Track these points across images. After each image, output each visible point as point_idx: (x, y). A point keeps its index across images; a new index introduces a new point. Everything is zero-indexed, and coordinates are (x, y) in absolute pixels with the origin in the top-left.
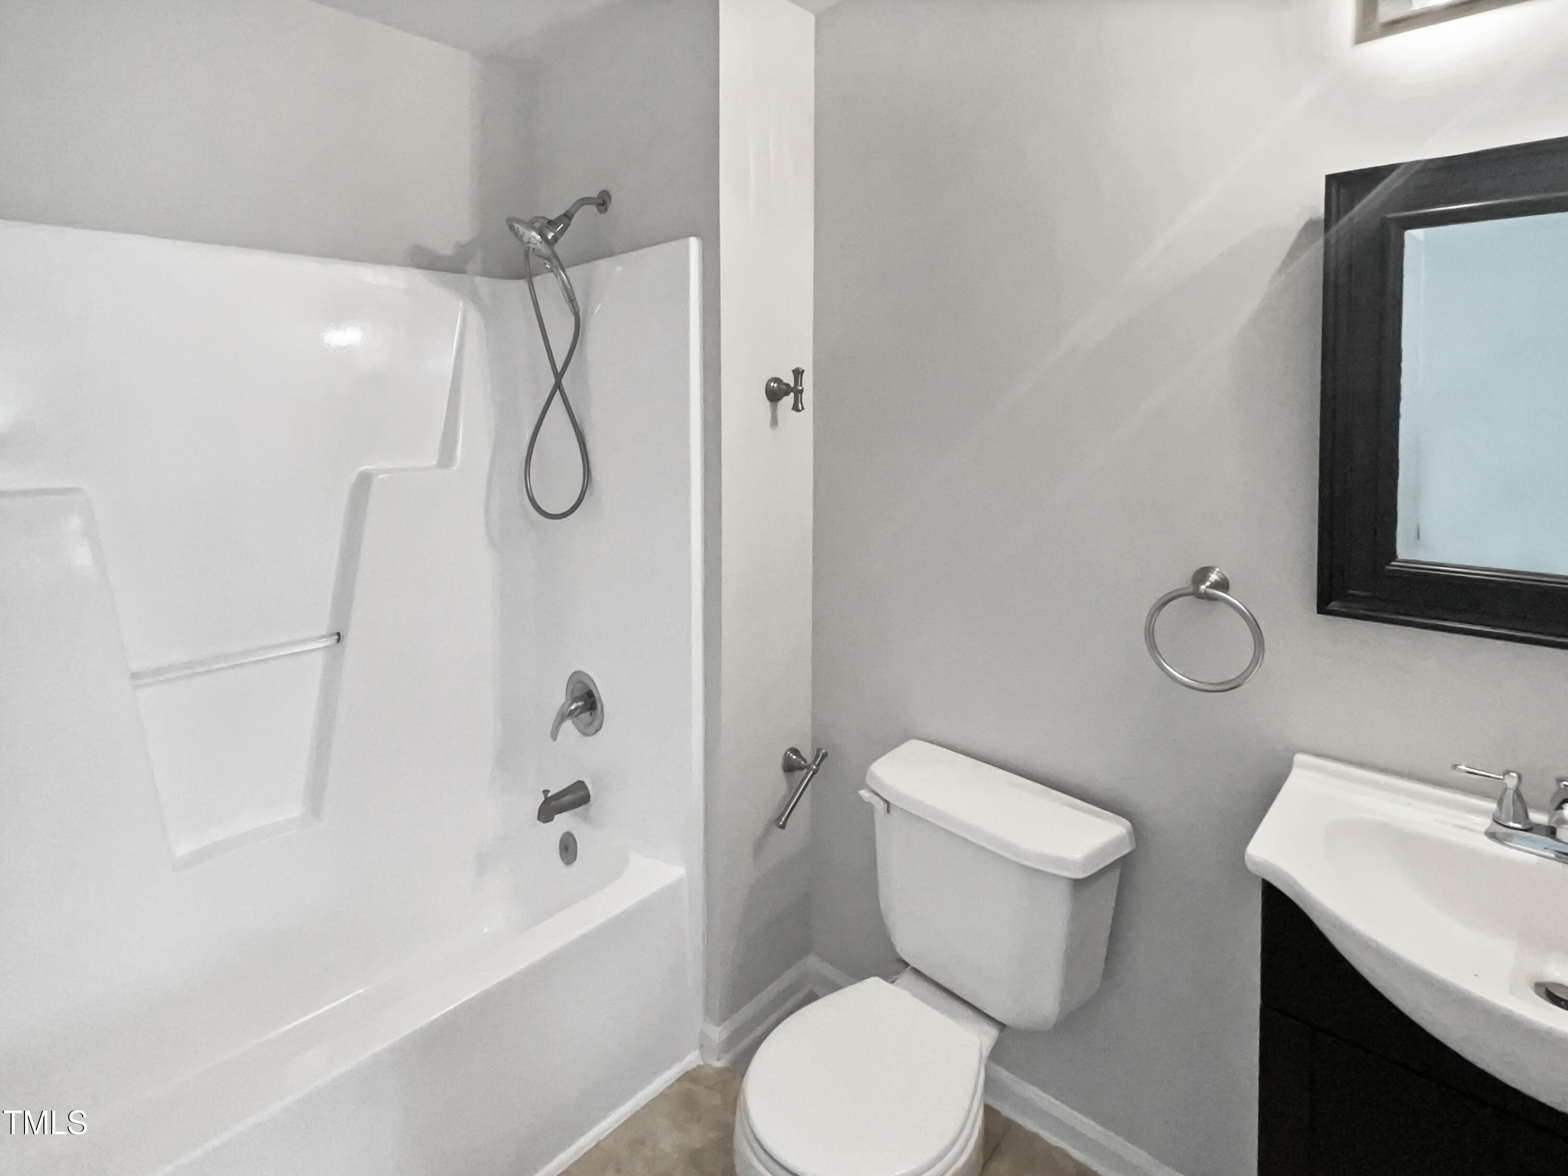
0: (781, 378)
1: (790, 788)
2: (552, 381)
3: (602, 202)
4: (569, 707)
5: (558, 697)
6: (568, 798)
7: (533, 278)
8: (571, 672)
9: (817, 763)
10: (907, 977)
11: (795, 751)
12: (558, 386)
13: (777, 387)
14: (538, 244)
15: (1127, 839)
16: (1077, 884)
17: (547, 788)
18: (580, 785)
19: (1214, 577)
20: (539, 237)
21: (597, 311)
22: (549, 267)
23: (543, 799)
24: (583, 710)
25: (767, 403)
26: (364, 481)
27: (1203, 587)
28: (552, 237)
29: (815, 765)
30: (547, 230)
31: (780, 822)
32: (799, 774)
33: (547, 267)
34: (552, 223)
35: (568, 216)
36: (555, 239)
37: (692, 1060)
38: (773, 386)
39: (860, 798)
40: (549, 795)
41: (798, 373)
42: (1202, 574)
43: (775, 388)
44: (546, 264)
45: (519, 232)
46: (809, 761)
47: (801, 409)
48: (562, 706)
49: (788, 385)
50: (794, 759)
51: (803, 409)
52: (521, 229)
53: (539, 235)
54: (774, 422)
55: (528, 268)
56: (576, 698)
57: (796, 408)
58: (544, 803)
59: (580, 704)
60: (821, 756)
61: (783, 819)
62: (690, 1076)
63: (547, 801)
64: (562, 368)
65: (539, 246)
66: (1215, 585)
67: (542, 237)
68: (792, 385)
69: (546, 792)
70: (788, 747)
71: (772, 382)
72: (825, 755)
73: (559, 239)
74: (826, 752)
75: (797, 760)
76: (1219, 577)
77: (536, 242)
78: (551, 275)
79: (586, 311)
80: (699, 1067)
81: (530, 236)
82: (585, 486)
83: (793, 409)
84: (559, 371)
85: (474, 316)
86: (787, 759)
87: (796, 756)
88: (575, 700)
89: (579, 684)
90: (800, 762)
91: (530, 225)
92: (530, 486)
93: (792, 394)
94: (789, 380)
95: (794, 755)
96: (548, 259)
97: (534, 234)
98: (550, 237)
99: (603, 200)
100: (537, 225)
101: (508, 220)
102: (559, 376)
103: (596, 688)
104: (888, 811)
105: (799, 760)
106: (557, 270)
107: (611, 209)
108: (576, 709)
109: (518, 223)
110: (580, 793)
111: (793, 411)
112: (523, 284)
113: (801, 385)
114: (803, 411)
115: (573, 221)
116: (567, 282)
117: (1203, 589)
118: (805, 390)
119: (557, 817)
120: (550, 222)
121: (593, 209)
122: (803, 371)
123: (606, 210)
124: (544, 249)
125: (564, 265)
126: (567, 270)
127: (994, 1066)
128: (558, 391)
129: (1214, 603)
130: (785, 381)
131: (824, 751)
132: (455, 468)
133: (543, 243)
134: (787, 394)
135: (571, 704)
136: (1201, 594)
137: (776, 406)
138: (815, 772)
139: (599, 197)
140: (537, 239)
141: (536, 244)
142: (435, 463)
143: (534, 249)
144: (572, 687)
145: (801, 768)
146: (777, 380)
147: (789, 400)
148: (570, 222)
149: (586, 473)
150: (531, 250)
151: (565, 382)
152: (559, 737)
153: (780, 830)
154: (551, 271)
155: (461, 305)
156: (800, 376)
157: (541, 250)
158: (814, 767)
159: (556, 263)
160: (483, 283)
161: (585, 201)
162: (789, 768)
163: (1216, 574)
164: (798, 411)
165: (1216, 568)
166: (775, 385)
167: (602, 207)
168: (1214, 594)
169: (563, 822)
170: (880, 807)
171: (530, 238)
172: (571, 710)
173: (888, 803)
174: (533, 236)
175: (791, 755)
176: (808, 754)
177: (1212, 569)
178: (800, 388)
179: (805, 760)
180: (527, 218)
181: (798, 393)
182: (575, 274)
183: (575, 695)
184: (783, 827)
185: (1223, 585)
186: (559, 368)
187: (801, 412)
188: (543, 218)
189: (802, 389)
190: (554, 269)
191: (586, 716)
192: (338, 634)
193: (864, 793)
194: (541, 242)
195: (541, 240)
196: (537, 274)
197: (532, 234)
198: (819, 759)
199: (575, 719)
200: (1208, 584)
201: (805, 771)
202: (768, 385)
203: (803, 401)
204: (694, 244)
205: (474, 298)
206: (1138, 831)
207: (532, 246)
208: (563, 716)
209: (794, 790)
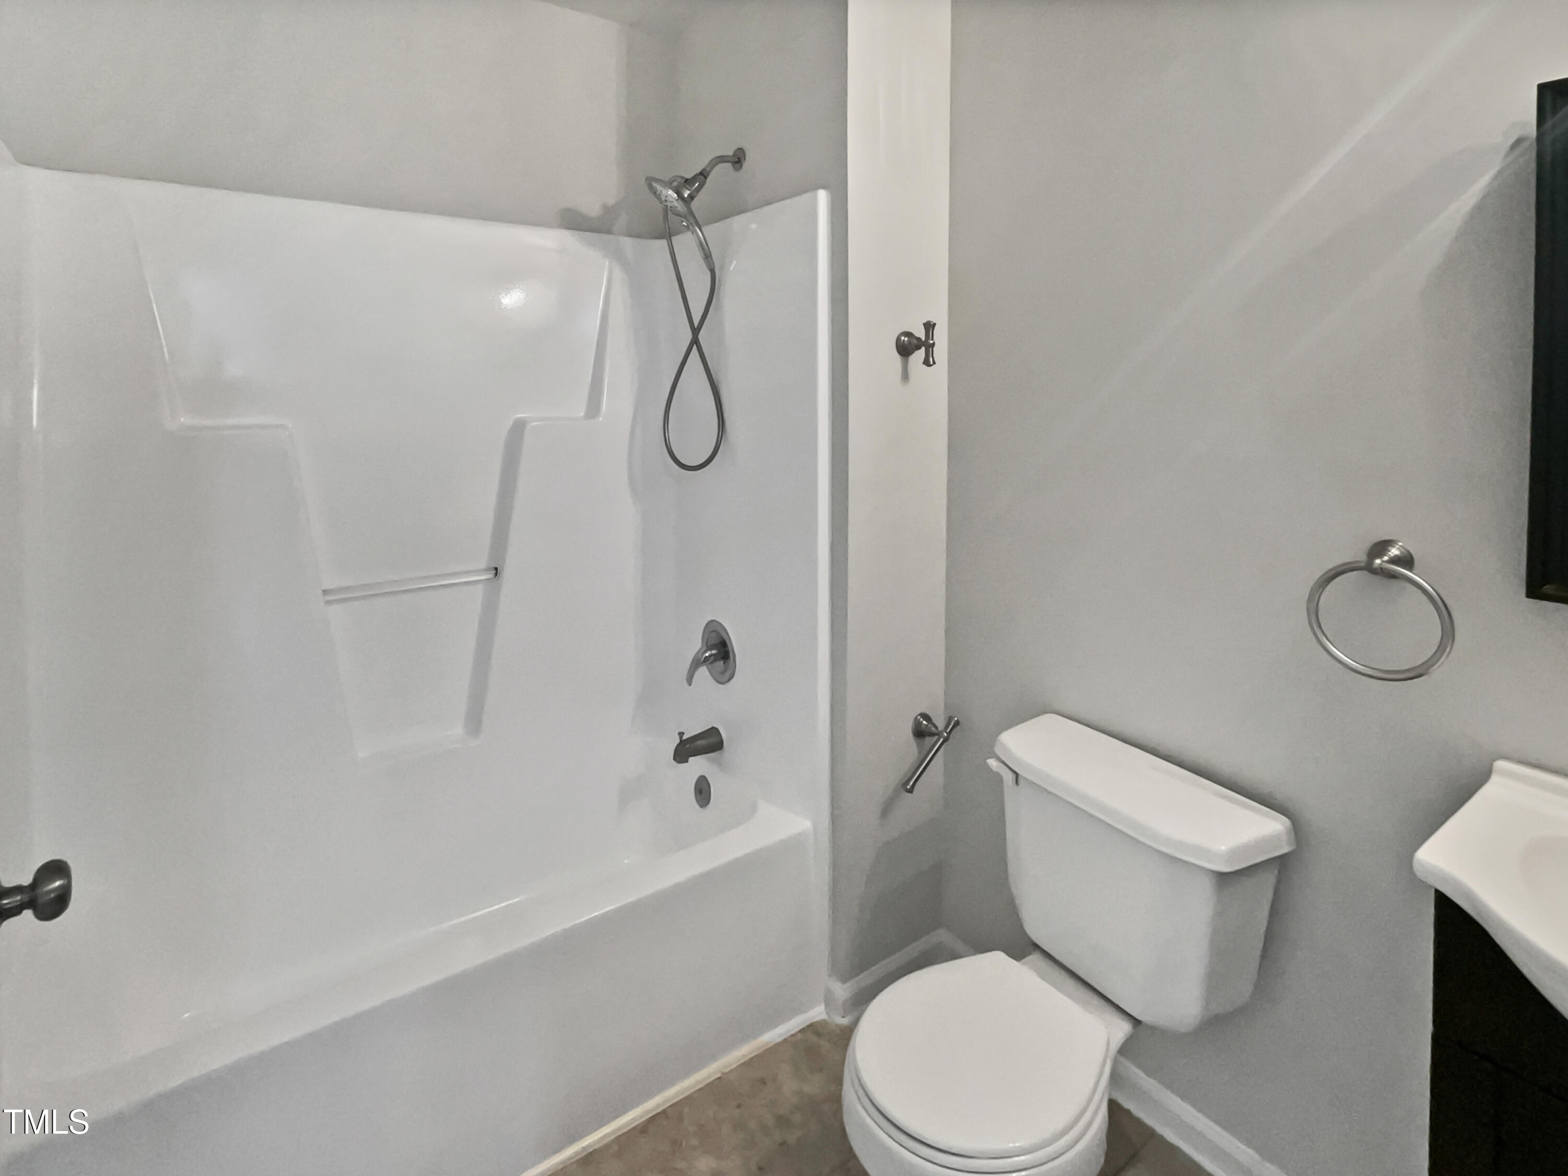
0: (910, 331)
1: (920, 753)
2: (689, 336)
3: (737, 160)
4: (703, 654)
5: (695, 644)
6: (701, 743)
7: (672, 238)
8: (707, 621)
9: (948, 731)
10: (1035, 958)
11: (926, 717)
12: (695, 341)
13: (907, 341)
14: (674, 201)
15: (1285, 838)
16: (1223, 879)
17: (682, 730)
18: (714, 731)
19: (1394, 552)
20: (676, 195)
21: (732, 268)
22: (686, 224)
23: (679, 741)
24: (715, 658)
25: (897, 358)
26: (519, 428)
27: (1378, 561)
28: (689, 195)
29: (946, 733)
30: (684, 189)
31: (908, 785)
32: (929, 741)
33: (684, 225)
34: (688, 182)
35: (703, 175)
36: (691, 197)
37: (817, 1013)
38: (904, 340)
39: (988, 768)
40: (685, 737)
41: (929, 327)
42: (1381, 547)
43: (906, 342)
44: (682, 221)
45: (657, 191)
46: (941, 726)
47: (932, 363)
48: (697, 653)
49: (919, 339)
50: (925, 724)
51: (934, 363)
52: (659, 187)
53: (676, 193)
54: (905, 376)
55: (667, 227)
56: (712, 645)
57: (927, 363)
58: (679, 745)
59: (714, 652)
60: (954, 724)
61: (911, 783)
62: (814, 1029)
63: (682, 743)
64: (699, 323)
65: (676, 204)
66: (1395, 561)
67: (678, 195)
68: (923, 339)
69: (681, 734)
70: (919, 712)
71: (902, 336)
72: (957, 723)
73: (695, 197)
74: (957, 720)
75: (927, 725)
76: (1401, 551)
77: (672, 200)
78: (689, 234)
79: (722, 267)
80: (824, 1020)
81: (666, 194)
82: (719, 441)
83: (924, 363)
84: (696, 326)
85: (619, 274)
86: (917, 724)
87: (926, 721)
88: (709, 648)
89: (713, 633)
90: (930, 728)
91: (669, 184)
92: (668, 435)
93: (923, 348)
94: (921, 333)
95: (924, 720)
96: (685, 218)
97: (670, 192)
98: (686, 196)
99: (738, 158)
100: (675, 184)
101: (647, 179)
102: (696, 331)
103: (729, 637)
104: (1017, 782)
105: (929, 725)
106: (693, 227)
107: (746, 165)
108: (710, 656)
109: (655, 182)
110: (713, 740)
111: (924, 365)
112: (664, 242)
113: (932, 339)
114: (934, 366)
115: (708, 180)
116: (703, 241)
117: (1378, 564)
118: (936, 344)
119: (691, 759)
120: (687, 180)
121: (729, 166)
122: (935, 324)
123: (741, 167)
124: (680, 206)
125: (700, 222)
126: (703, 229)
127: (1121, 1059)
128: (695, 345)
129: (1393, 580)
130: (917, 335)
131: (956, 719)
132: (601, 419)
133: (680, 200)
134: (918, 348)
135: (705, 652)
136: (1376, 569)
137: (907, 359)
138: (946, 740)
139: (734, 155)
140: (674, 197)
141: (673, 202)
142: (582, 414)
143: (671, 207)
144: (706, 638)
145: (932, 735)
146: (908, 334)
147: (920, 354)
148: (705, 181)
149: (721, 424)
150: (669, 207)
151: (702, 336)
152: (693, 683)
153: (909, 795)
154: (688, 228)
155: (607, 263)
156: (931, 330)
157: (677, 207)
158: (945, 734)
159: (692, 221)
160: (628, 243)
161: (721, 159)
162: (920, 733)
163: (1398, 549)
164: (930, 365)
165: (1400, 542)
166: (906, 339)
167: (738, 165)
168: (1395, 571)
169: (698, 765)
170: (1008, 777)
171: (667, 197)
172: (706, 657)
173: (1017, 774)
174: (670, 195)
175: (921, 720)
176: (940, 723)
177: (1393, 543)
178: (932, 342)
179: (936, 727)
180: (666, 177)
181: (930, 347)
182: (712, 232)
183: (709, 644)
184: (910, 791)
185: (1407, 561)
186: (696, 323)
187: (932, 367)
188: (682, 177)
189: (934, 343)
190: (691, 226)
191: (720, 663)
192: (496, 569)
193: (992, 763)
194: (677, 200)
195: (677, 198)
196: (677, 233)
197: (669, 193)
198: (951, 727)
199: (709, 666)
200: (1386, 558)
201: (936, 737)
202: (898, 339)
203: (934, 355)
204: (822, 197)
205: (618, 255)
206: (1298, 829)
207: (669, 204)
208: (697, 663)
209: (922, 756)
